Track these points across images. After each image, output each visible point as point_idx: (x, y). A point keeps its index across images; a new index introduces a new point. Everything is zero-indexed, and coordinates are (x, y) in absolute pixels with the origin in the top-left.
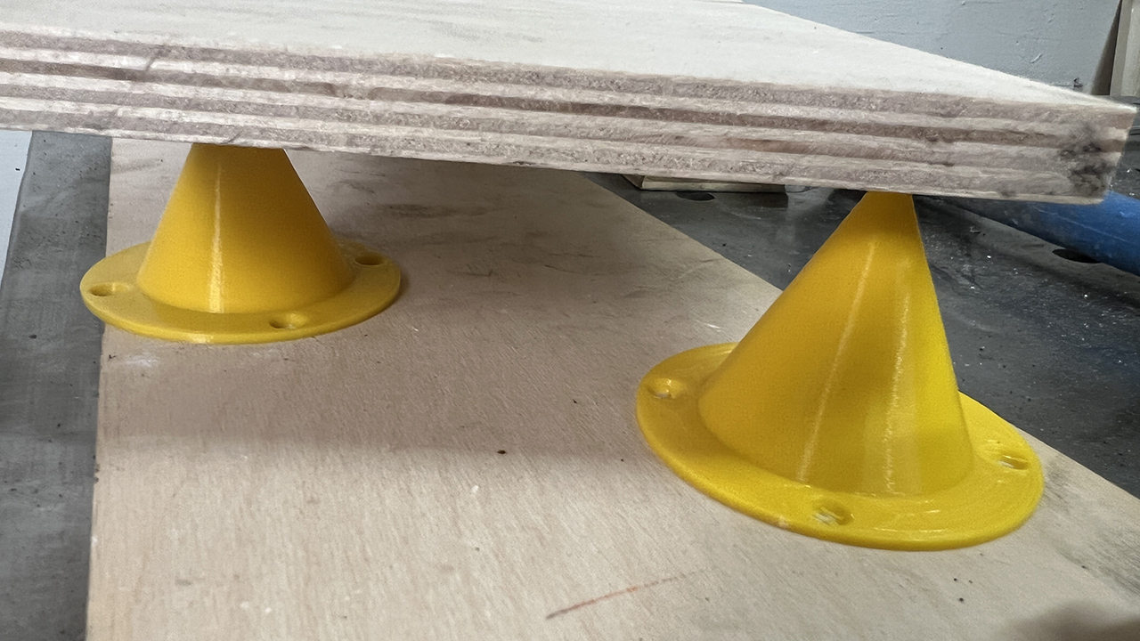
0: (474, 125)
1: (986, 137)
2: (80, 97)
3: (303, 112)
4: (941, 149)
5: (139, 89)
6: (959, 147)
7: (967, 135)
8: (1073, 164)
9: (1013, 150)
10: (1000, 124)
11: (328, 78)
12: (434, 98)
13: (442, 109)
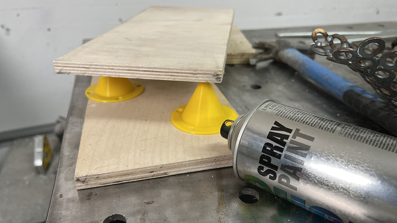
0: (131, 73)
1: (201, 74)
2: (81, 71)
3: (109, 72)
4: (195, 75)
5: (89, 70)
6: (198, 75)
7: (199, 74)
8: (215, 77)
9: (206, 76)
10: (203, 72)
11: (112, 68)
12: (126, 70)
13: (127, 71)
